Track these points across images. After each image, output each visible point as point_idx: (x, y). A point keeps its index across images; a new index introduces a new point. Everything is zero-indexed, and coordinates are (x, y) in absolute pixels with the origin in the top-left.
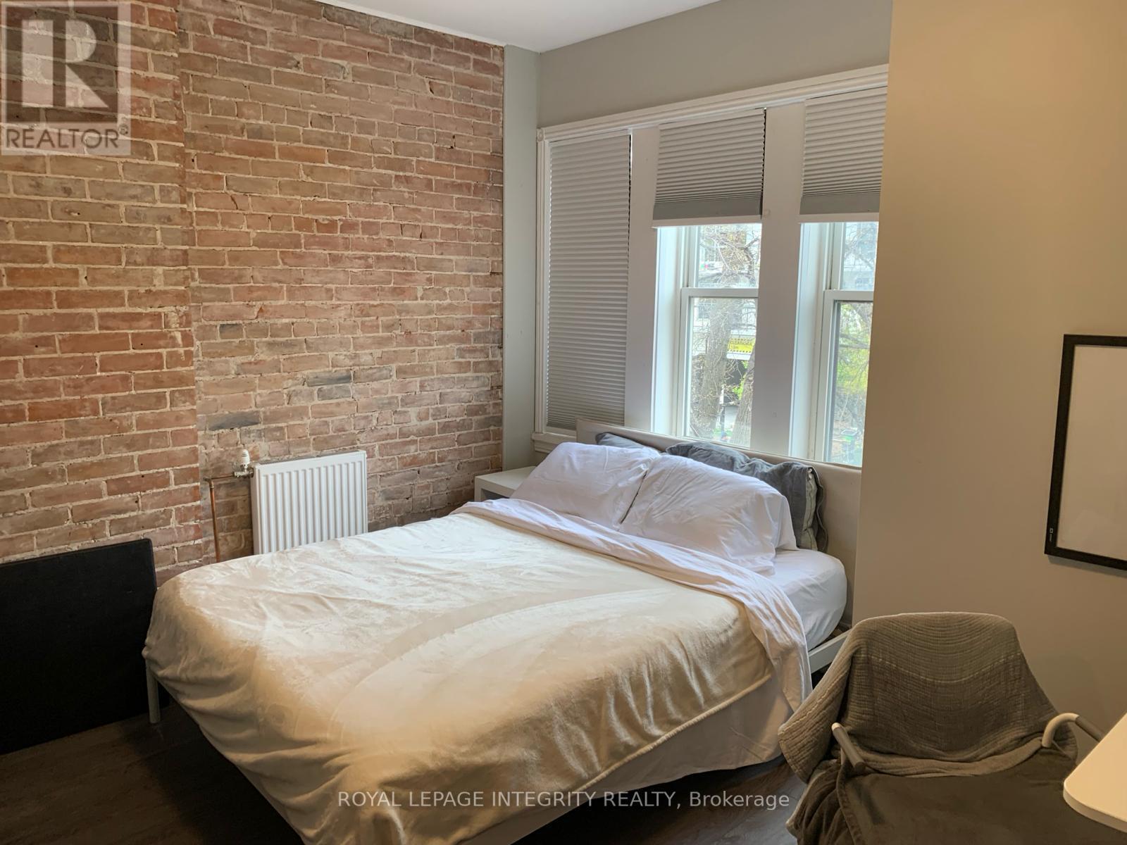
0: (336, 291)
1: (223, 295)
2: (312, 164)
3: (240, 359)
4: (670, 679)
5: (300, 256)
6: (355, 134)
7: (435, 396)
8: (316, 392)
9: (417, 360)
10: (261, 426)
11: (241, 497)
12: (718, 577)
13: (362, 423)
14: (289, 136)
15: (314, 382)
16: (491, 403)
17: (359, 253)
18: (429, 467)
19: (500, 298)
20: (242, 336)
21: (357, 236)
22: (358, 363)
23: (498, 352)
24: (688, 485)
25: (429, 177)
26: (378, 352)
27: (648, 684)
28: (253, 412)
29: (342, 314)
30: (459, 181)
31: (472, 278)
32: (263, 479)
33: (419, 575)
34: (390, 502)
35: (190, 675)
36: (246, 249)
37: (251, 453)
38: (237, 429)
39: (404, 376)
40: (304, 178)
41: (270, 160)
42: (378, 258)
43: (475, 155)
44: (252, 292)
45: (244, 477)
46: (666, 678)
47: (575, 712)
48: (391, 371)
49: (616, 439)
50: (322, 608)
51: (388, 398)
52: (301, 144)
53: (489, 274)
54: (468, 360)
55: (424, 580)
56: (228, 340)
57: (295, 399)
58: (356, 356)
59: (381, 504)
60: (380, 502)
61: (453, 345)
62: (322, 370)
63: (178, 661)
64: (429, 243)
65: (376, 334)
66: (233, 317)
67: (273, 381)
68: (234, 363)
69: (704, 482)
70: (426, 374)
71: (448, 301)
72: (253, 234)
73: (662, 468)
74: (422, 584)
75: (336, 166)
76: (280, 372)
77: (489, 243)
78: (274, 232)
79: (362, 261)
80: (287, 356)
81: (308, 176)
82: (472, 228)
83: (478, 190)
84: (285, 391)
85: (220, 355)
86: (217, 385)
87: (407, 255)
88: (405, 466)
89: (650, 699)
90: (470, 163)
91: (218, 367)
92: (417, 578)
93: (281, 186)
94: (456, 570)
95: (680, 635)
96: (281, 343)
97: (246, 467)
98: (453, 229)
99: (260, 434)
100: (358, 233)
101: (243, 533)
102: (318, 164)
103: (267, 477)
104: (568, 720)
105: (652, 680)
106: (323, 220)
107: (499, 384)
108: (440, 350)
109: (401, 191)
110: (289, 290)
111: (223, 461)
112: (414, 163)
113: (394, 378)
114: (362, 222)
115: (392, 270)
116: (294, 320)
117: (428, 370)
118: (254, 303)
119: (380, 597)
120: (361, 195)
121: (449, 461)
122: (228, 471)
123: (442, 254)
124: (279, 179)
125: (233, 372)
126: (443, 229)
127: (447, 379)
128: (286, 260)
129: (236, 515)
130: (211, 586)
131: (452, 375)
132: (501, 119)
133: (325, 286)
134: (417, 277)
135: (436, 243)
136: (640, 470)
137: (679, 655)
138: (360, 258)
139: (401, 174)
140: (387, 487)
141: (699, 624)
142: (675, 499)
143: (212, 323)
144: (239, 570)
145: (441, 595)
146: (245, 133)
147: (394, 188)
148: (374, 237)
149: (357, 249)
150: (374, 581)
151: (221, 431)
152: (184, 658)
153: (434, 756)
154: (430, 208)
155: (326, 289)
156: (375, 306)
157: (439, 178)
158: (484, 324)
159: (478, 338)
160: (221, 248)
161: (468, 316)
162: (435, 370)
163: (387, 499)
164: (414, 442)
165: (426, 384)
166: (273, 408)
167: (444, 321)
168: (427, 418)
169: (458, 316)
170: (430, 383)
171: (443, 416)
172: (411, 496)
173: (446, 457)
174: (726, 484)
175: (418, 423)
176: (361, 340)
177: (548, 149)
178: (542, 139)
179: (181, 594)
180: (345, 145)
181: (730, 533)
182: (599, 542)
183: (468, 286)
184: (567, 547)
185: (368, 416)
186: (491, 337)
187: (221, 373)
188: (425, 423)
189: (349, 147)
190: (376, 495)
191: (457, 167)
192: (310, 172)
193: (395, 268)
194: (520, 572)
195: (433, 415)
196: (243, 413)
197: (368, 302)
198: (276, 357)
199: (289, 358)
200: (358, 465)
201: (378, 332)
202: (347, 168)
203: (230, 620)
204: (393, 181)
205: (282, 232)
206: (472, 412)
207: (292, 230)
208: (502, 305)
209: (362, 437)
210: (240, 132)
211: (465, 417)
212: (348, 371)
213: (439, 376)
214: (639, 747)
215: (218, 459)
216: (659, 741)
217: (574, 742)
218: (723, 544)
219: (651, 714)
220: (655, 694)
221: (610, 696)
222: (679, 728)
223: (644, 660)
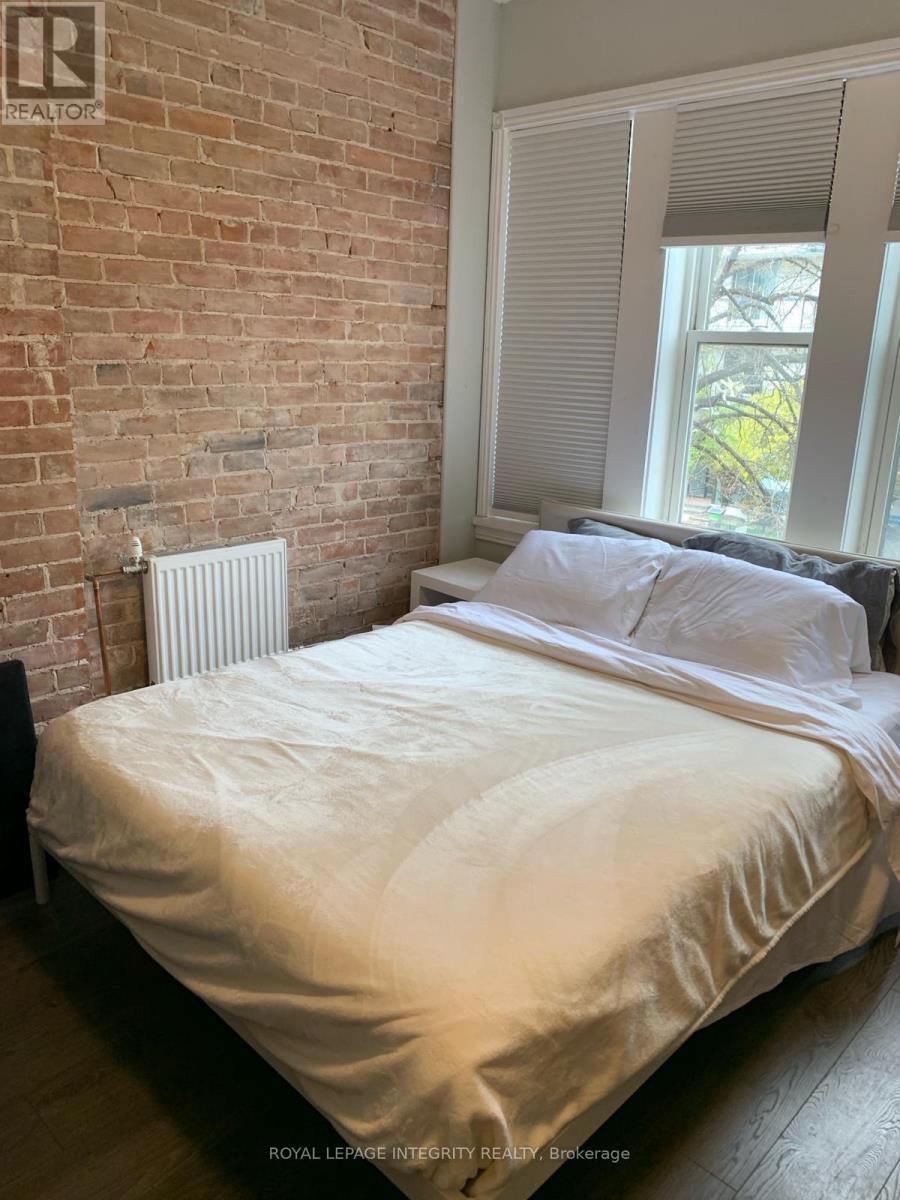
0: (245, 322)
1: (99, 323)
2: (214, 139)
3: (124, 414)
4: (782, 860)
5: (200, 272)
6: (268, 100)
7: (364, 468)
8: (221, 461)
9: (343, 421)
10: (153, 506)
11: (129, 600)
12: (803, 715)
13: (279, 502)
14: (182, 94)
15: (219, 447)
16: (428, 478)
17: (275, 272)
18: (356, 560)
19: (442, 341)
20: (126, 382)
21: (273, 247)
22: (271, 422)
23: (437, 411)
24: (729, 591)
25: (362, 169)
26: (296, 409)
27: (761, 871)
28: (142, 487)
29: (254, 354)
30: (398, 178)
31: (409, 311)
32: (160, 577)
33: (398, 709)
34: (311, 603)
35: (117, 862)
36: (130, 257)
37: (142, 541)
38: (122, 510)
39: (327, 441)
40: (204, 159)
41: (157, 128)
42: (298, 279)
43: (418, 142)
44: (138, 320)
45: (134, 574)
46: (779, 860)
47: (691, 922)
48: (312, 434)
49: (602, 527)
50: (286, 761)
51: (310, 470)
52: (200, 108)
53: (429, 307)
54: (403, 421)
55: (406, 716)
56: (109, 387)
57: (196, 469)
58: (271, 413)
59: (301, 606)
60: (300, 603)
61: (385, 401)
62: (229, 431)
63: (90, 838)
64: (361, 261)
65: (295, 384)
66: (114, 355)
67: (167, 445)
68: (116, 418)
69: (756, 585)
70: (354, 439)
71: (381, 342)
72: (138, 238)
73: (685, 567)
74: (405, 722)
75: (244, 145)
76: (176, 432)
77: (432, 265)
78: (166, 235)
79: (278, 284)
80: (185, 411)
81: (208, 156)
82: (412, 244)
83: (421, 192)
84: (184, 458)
85: (98, 408)
86: (96, 449)
87: (333, 276)
88: (329, 557)
89: (763, 892)
90: (410, 152)
91: (97, 424)
92: (397, 713)
93: (173, 168)
94: (444, 702)
95: (787, 799)
96: (177, 392)
97: (138, 560)
98: (389, 244)
99: (153, 516)
100: (273, 243)
101: (134, 645)
102: (220, 140)
103: (165, 573)
104: (684, 934)
105: (765, 864)
106: (229, 222)
107: (439, 454)
108: (370, 407)
109: (327, 187)
110: (186, 320)
111: (106, 552)
112: (343, 148)
113: (317, 443)
114: (278, 228)
115: (315, 297)
116: (193, 362)
117: (356, 434)
118: (141, 336)
119: (358, 743)
120: (277, 189)
121: (380, 551)
122: (113, 565)
123: (375, 277)
124: (171, 158)
125: (116, 432)
126: (378, 244)
127: (378, 446)
128: (182, 277)
129: (124, 623)
130: (122, 731)
131: (385, 441)
132: (451, 94)
133: (232, 315)
134: (344, 307)
135: (369, 262)
136: (652, 569)
137: (790, 828)
138: (276, 278)
139: (328, 162)
140: (308, 585)
141: (805, 783)
142: (712, 608)
143: (86, 362)
144: (155, 704)
145: (437, 738)
146: (123, 84)
147: (318, 182)
148: (293, 249)
149: (272, 266)
150: (340, 719)
151: (102, 511)
152: (100, 836)
153: (540, 1013)
154: (363, 214)
155: (233, 319)
156: (292, 346)
157: (374, 172)
158: (423, 374)
159: (416, 392)
160: (95, 255)
161: (404, 363)
162: (364, 434)
163: (308, 599)
164: (339, 527)
165: (354, 452)
166: (168, 481)
167: (376, 369)
168: (355, 497)
169: (393, 363)
170: (358, 451)
171: (374, 494)
172: (335, 596)
173: (375, 547)
174: (786, 589)
175: (344, 503)
176: (277, 392)
177: (507, 140)
178: (500, 127)
179: (81, 741)
180: (256, 114)
181: (800, 655)
182: (616, 663)
183: (405, 322)
184: (573, 669)
185: (285, 493)
186: (430, 393)
187: (100, 433)
188: (353, 503)
189: (262, 118)
190: (295, 594)
191: (397, 159)
192: (212, 151)
193: (318, 294)
194: (529, 705)
195: (362, 493)
196: (130, 487)
197: (284, 340)
198: (170, 412)
199: (187, 414)
200: (277, 557)
201: (297, 381)
202: (260, 149)
203: (165, 784)
204: (317, 172)
205: (176, 236)
206: (407, 489)
207: (188, 234)
208: (444, 351)
209: (278, 520)
210: (116, 82)
211: (399, 496)
212: (261, 433)
213: (369, 442)
214: (753, 954)
215: (100, 549)
216: (772, 943)
217: (691, 963)
218: (790, 667)
219: (764, 910)
220: (769, 883)
221: (726, 894)
222: (789, 923)
223: (757, 839)
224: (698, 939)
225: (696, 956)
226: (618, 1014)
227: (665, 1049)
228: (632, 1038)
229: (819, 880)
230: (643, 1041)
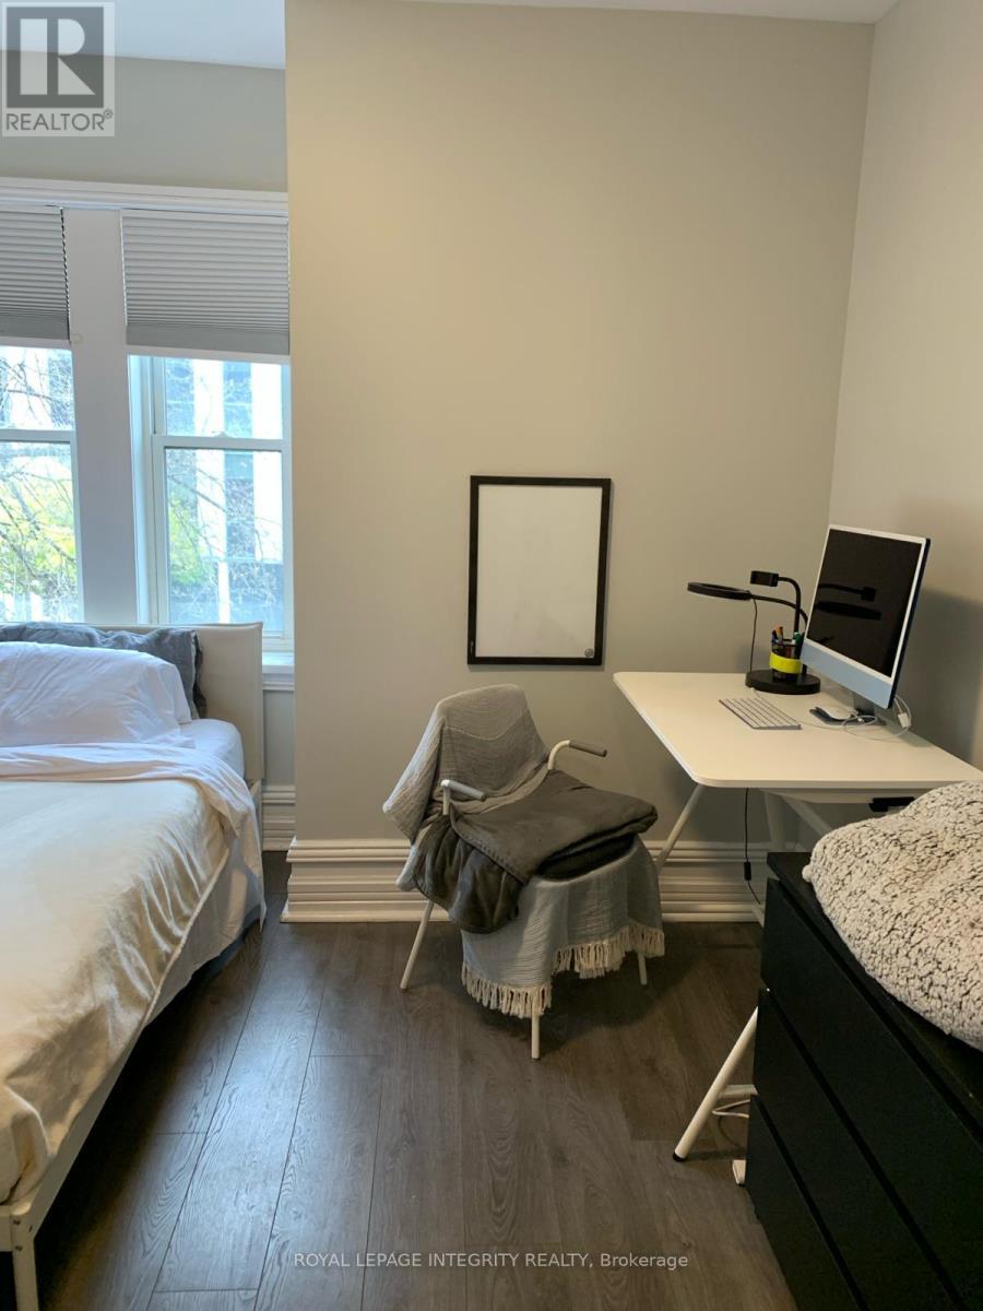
4: (175, 872)
24: (53, 673)
27: (164, 884)
46: (173, 873)
47: (127, 931)
69: (78, 664)
89: (169, 900)
95: (167, 824)
104: (124, 942)
105: (165, 877)
137: (175, 846)
141: (176, 810)
142: (41, 692)
153: (41, 1024)
174: (107, 661)
181: (134, 716)
214: (173, 952)
216: (183, 941)
217: (133, 962)
218: (129, 728)
219: (171, 914)
220: (171, 893)
221: (145, 904)
222: (190, 923)
223: (154, 859)
224: (134, 945)
225: (136, 959)
226: (98, 1010)
227: (133, 1038)
228: (110, 1031)
229: (202, 886)
230: (118, 1032)
